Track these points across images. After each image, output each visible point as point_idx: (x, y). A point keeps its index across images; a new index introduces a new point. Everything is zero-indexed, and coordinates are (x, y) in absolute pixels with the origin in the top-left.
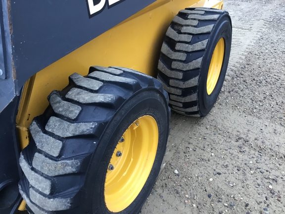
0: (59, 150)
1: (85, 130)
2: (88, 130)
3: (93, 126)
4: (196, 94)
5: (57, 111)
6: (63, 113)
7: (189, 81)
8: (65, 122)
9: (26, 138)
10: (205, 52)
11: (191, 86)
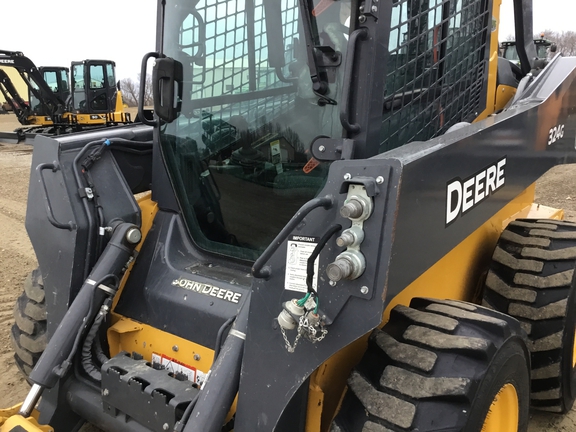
0: (411, 418)
1: (452, 388)
2: (456, 388)
3: (465, 384)
4: (559, 364)
5: (396, 357)
6: (409, 362)
7: (545, 339)
8: (415, 375)
9: (319, 404)
10: (570, 291)
11: (548, 349)
